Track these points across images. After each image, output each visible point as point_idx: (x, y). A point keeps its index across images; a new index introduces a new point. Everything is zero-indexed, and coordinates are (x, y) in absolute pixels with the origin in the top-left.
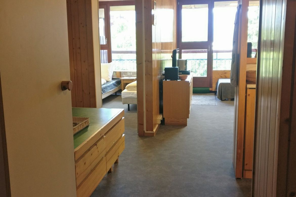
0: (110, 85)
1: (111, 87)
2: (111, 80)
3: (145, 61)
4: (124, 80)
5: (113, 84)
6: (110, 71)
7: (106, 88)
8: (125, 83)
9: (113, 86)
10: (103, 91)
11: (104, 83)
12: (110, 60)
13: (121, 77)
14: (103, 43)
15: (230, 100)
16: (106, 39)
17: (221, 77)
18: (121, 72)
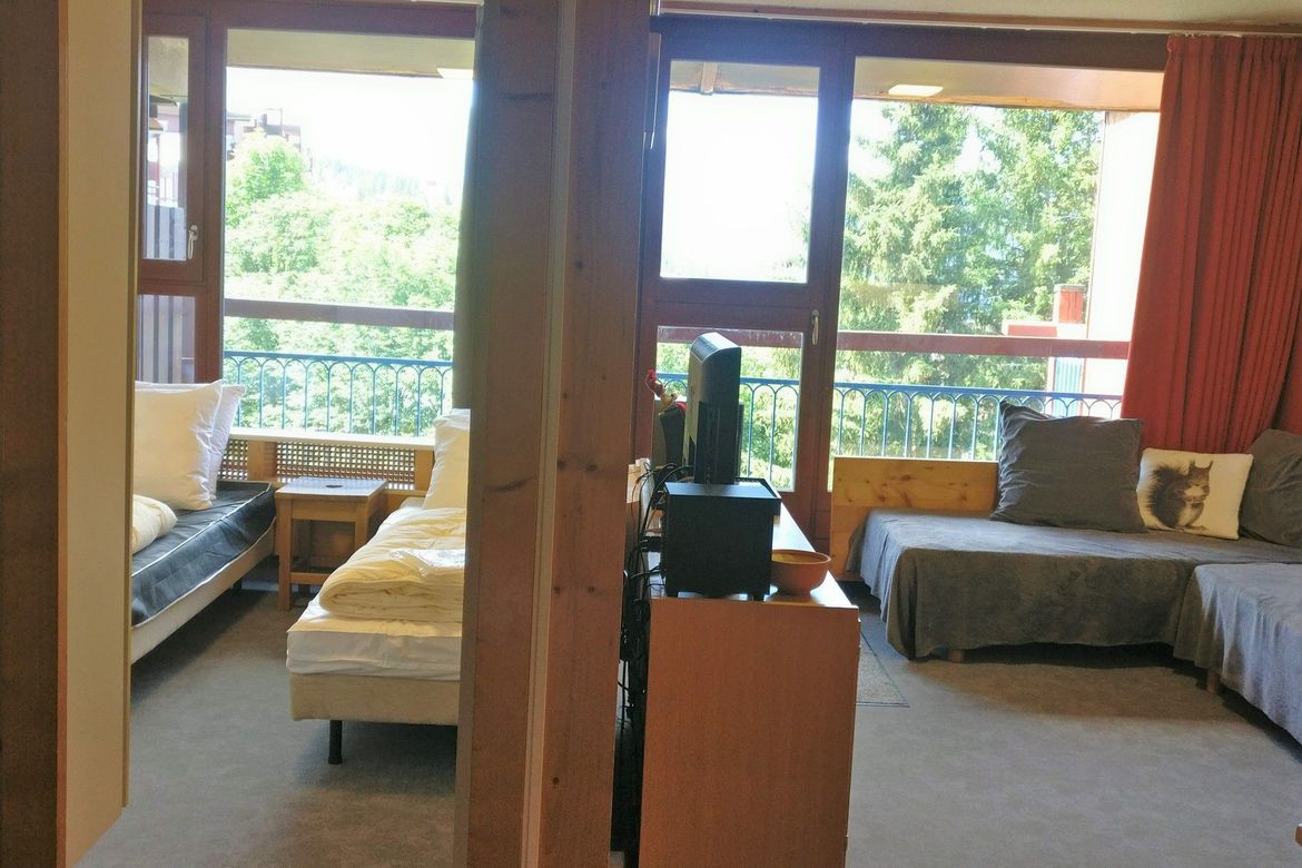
0: (203, 541)
1: (205, 558)
2: (208, 497)
3: (561, 464)
4: (295, 500)
5: (226, 532)
6: (204, 437)
7: (174, 570)
8: (302, 521)
9: (220, 545)
10: (147, 599)
11: (162, 528)
12: (208, 364)
13: (274, 475)
14: (172, 254)
15: (958, 655)
16: (188, 228)
17: (882, 499)
18: (276, 444)
